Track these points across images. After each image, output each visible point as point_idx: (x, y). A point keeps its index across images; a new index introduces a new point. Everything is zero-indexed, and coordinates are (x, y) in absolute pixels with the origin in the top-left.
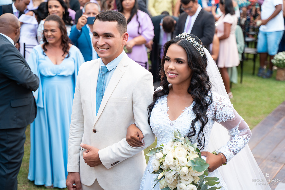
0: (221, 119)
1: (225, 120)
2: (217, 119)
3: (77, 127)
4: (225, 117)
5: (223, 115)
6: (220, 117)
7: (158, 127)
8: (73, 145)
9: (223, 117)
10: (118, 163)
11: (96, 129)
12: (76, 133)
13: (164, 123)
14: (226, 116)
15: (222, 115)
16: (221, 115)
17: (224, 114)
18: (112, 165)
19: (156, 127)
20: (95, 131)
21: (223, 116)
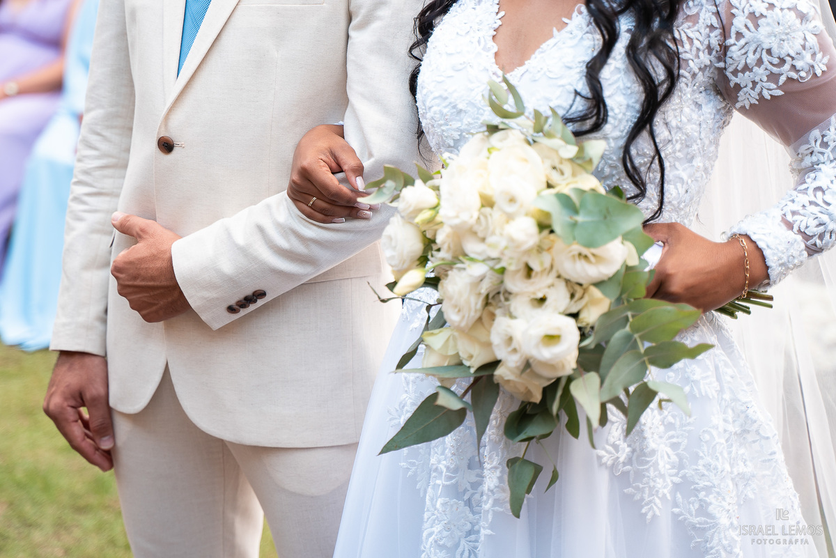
0: (755, 83)
1: (773, 86)
2: (732, 84)
3: (104, 147)
4: (775, 70)
5: (765, 57)
6: (747, 68)
7: (445, 111)
8: (81, 227)
9: (760, 73)
10: (260, 302)
11: (174, 134)
12: (98, 173)
13: (472, 90)
14: (776, 61)
15: (757, 55)
16: (752, 59)
17: (769, 52)
18: (231, 309)
19: (435, 113)
20: (166, 146)
21: (760, 62)
